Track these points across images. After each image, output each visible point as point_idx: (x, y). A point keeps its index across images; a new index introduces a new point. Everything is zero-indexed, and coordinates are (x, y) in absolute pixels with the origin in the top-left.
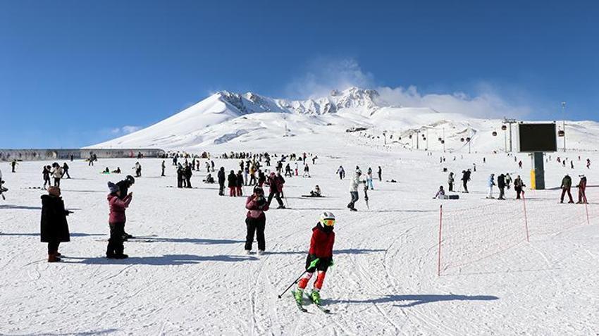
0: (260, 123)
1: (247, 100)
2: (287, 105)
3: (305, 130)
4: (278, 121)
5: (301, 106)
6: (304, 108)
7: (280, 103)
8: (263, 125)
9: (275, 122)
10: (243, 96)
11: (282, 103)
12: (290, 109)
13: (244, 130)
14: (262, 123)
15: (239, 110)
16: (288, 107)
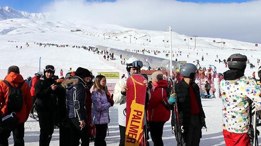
0: (21, 24)
1: (6, 10)
2: (28, 15)
3: (47, 29)
4: (31, 24)
5: (36, 16)
6: (38, 17)
7: (24, 13)
8: (23, 25)
9: (30, 24)
10: (4, 8)
11: (25, 13)
12: (30, 17)
13: (14, 27)
14: (22, 24)
15: (2, 16)
16: (29, 16)
